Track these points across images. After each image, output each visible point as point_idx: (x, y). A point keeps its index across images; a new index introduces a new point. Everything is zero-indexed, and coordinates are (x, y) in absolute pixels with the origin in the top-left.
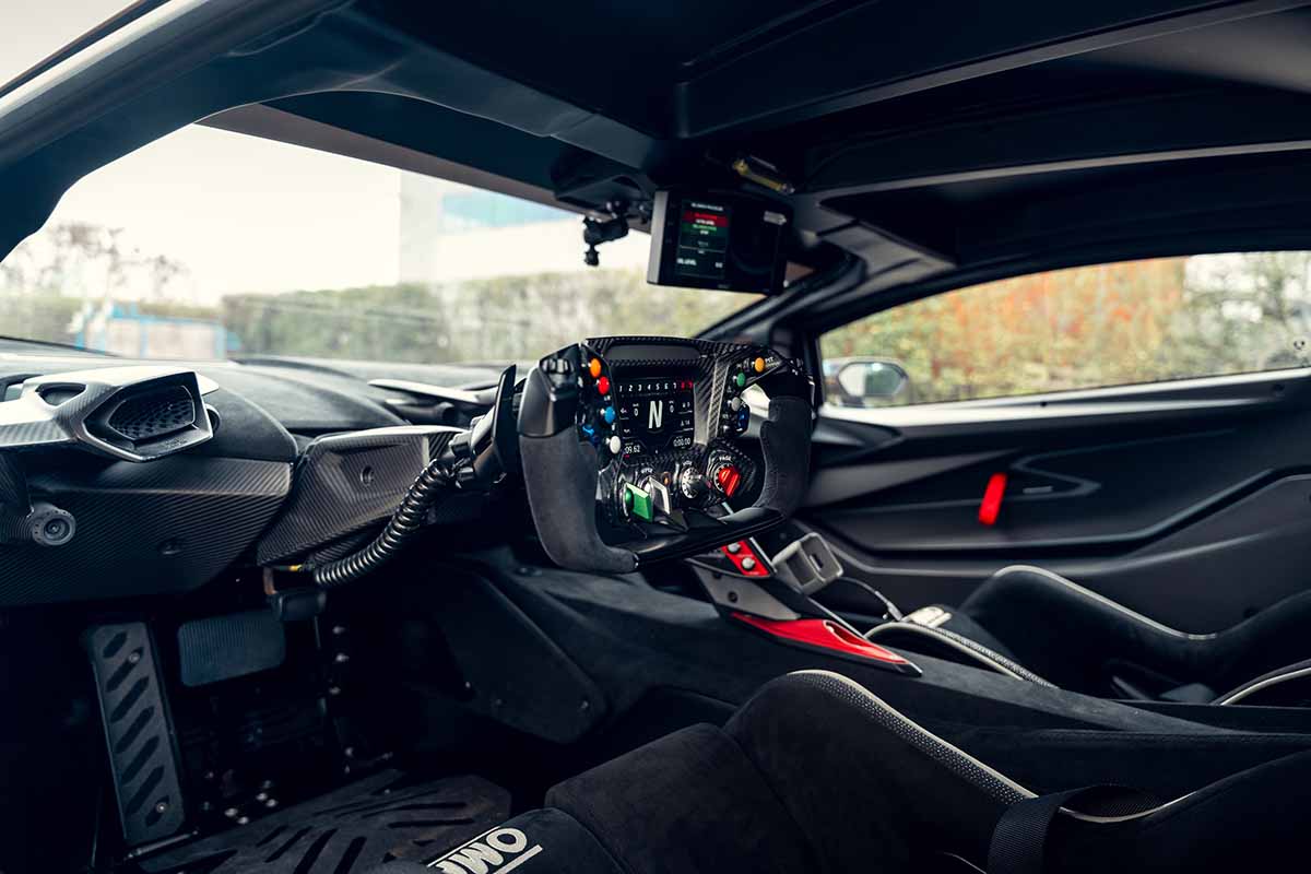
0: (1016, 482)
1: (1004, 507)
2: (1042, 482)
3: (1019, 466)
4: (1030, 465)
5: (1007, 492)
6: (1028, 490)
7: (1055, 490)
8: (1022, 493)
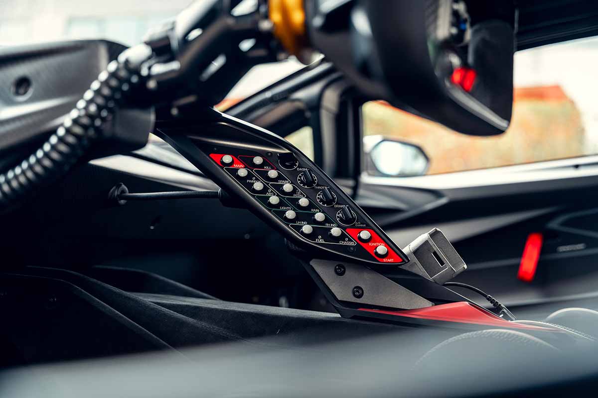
0: (551, 241)
1: (541, 265)
2: (576, 240)
3: (554, 225)
4: (566, 224)
5: (543, 252)
6: (562, 249)
7: (588, 247)
8: (555, 251)
